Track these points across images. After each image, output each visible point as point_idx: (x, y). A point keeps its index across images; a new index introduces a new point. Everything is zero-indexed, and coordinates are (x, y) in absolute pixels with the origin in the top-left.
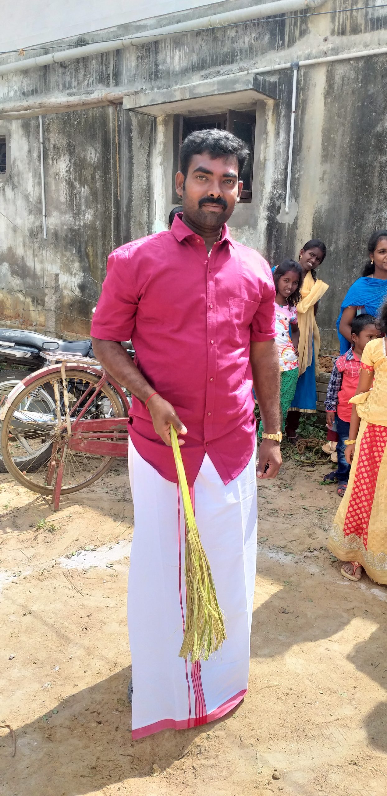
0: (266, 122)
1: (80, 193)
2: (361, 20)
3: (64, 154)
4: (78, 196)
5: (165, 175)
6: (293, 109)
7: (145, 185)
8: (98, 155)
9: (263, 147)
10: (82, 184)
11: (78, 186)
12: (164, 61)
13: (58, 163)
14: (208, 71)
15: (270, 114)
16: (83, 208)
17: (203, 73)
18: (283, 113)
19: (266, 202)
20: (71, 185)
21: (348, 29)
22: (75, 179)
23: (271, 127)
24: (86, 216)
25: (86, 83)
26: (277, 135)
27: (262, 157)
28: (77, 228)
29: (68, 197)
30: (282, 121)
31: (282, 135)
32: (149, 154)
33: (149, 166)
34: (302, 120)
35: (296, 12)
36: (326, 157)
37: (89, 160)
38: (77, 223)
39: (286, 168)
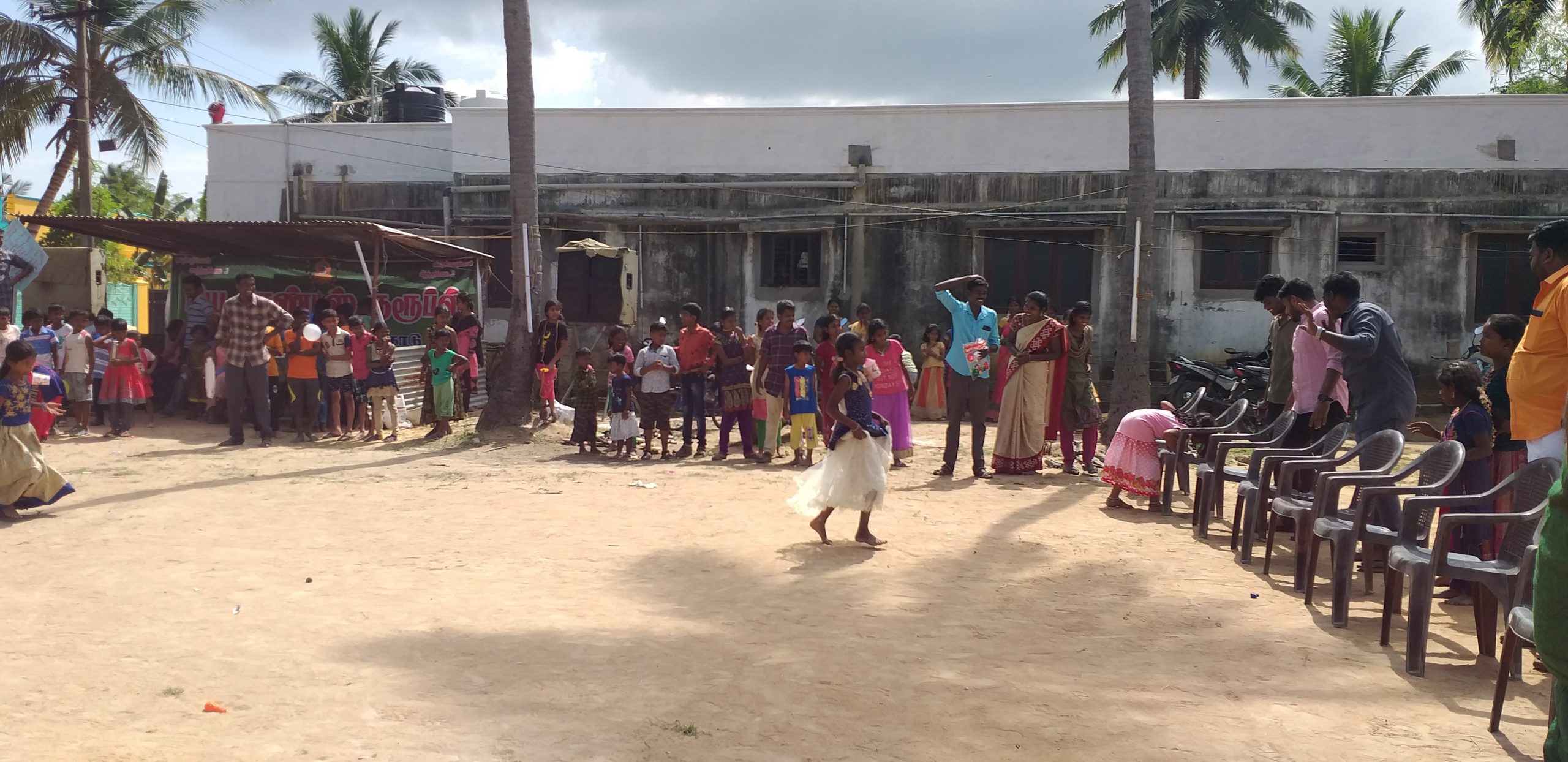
0: (828, 243)
1: (678, 277)
2: (883, 197)
3: (663, 250)
4: (676, 279)
5: (754, 268)
6: (846, 237)
7: (738, 273)
8: (695, 253)
9: (826, 256)
10: (680, 271)
11: (677, 271)
12: (753, 200)
13: (657, 254)
14: (787, 210)
15: (831, 239)
16: (681, 287)
17: (783, 210)
18: (839, 239)
19: (830, 287)
20: (669, 271)
21: (876, 201)
22: (674, 267)
23: (831, 246)
24: (684, 293)
25: (686, 204)
26: (836, 251)
27: (826, 262)
28: (674, 301)
29: (666, 279)
30: (838, 243)
31: (839, 251)
32: (742, 254)
33: (741, 262)
34: (851, 244)
35: (844, 188)
36: (866, 265)
37: (687, 255)
38: (675, 297)
39: (843, 268)
